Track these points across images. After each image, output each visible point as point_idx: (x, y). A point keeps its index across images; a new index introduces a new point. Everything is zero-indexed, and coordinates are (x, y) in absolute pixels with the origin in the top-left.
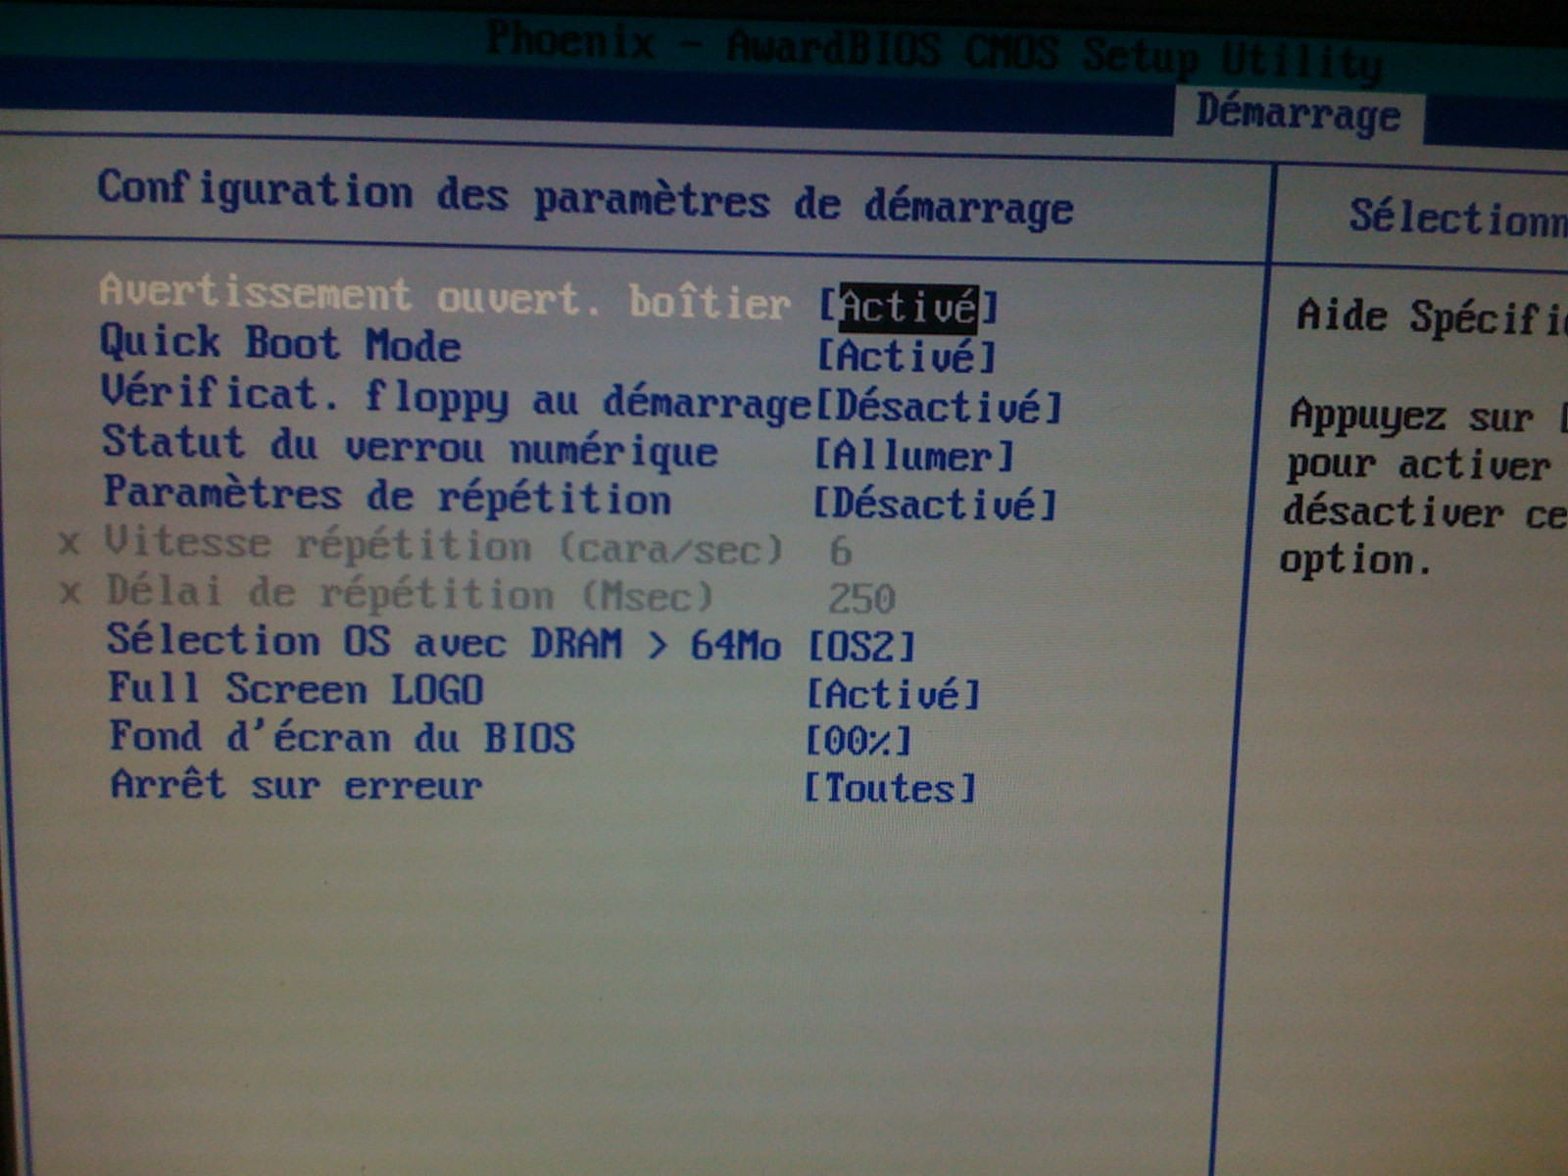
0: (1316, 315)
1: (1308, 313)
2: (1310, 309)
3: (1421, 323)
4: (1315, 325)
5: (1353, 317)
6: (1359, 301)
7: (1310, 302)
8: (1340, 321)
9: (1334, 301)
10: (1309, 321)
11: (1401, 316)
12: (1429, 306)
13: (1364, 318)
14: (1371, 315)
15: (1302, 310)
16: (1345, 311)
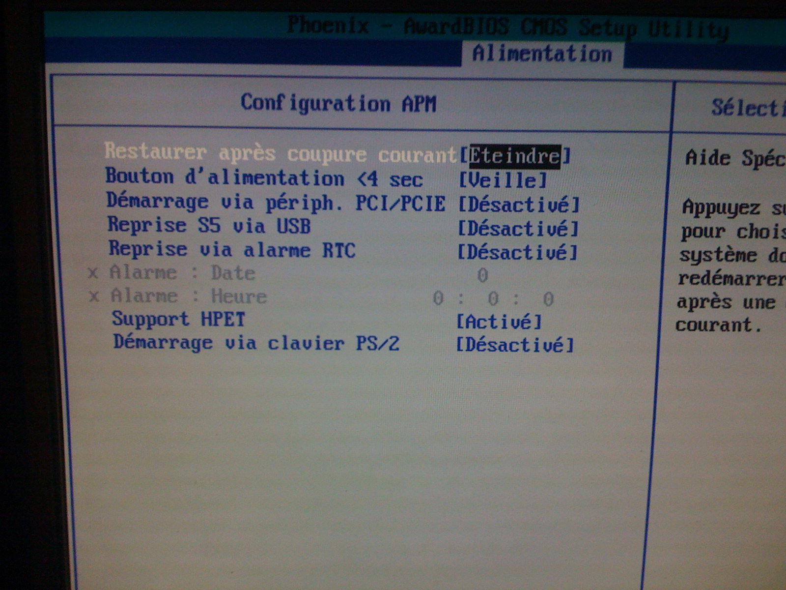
0: (695, 158)
1: (691, 157)
2: (692, 155)
3: (748, 161)
4: (695, 163)
5: (713, 159)
6: (716, 151)
7: (692, 151)
8: (707, 160)
9: (704, 151)
10: (691, 161)
11: (737, 158)
12: (751, 153)
13: (719, 159)
14: (722, 158)
15: (688, 155)
16: (710, 156)
